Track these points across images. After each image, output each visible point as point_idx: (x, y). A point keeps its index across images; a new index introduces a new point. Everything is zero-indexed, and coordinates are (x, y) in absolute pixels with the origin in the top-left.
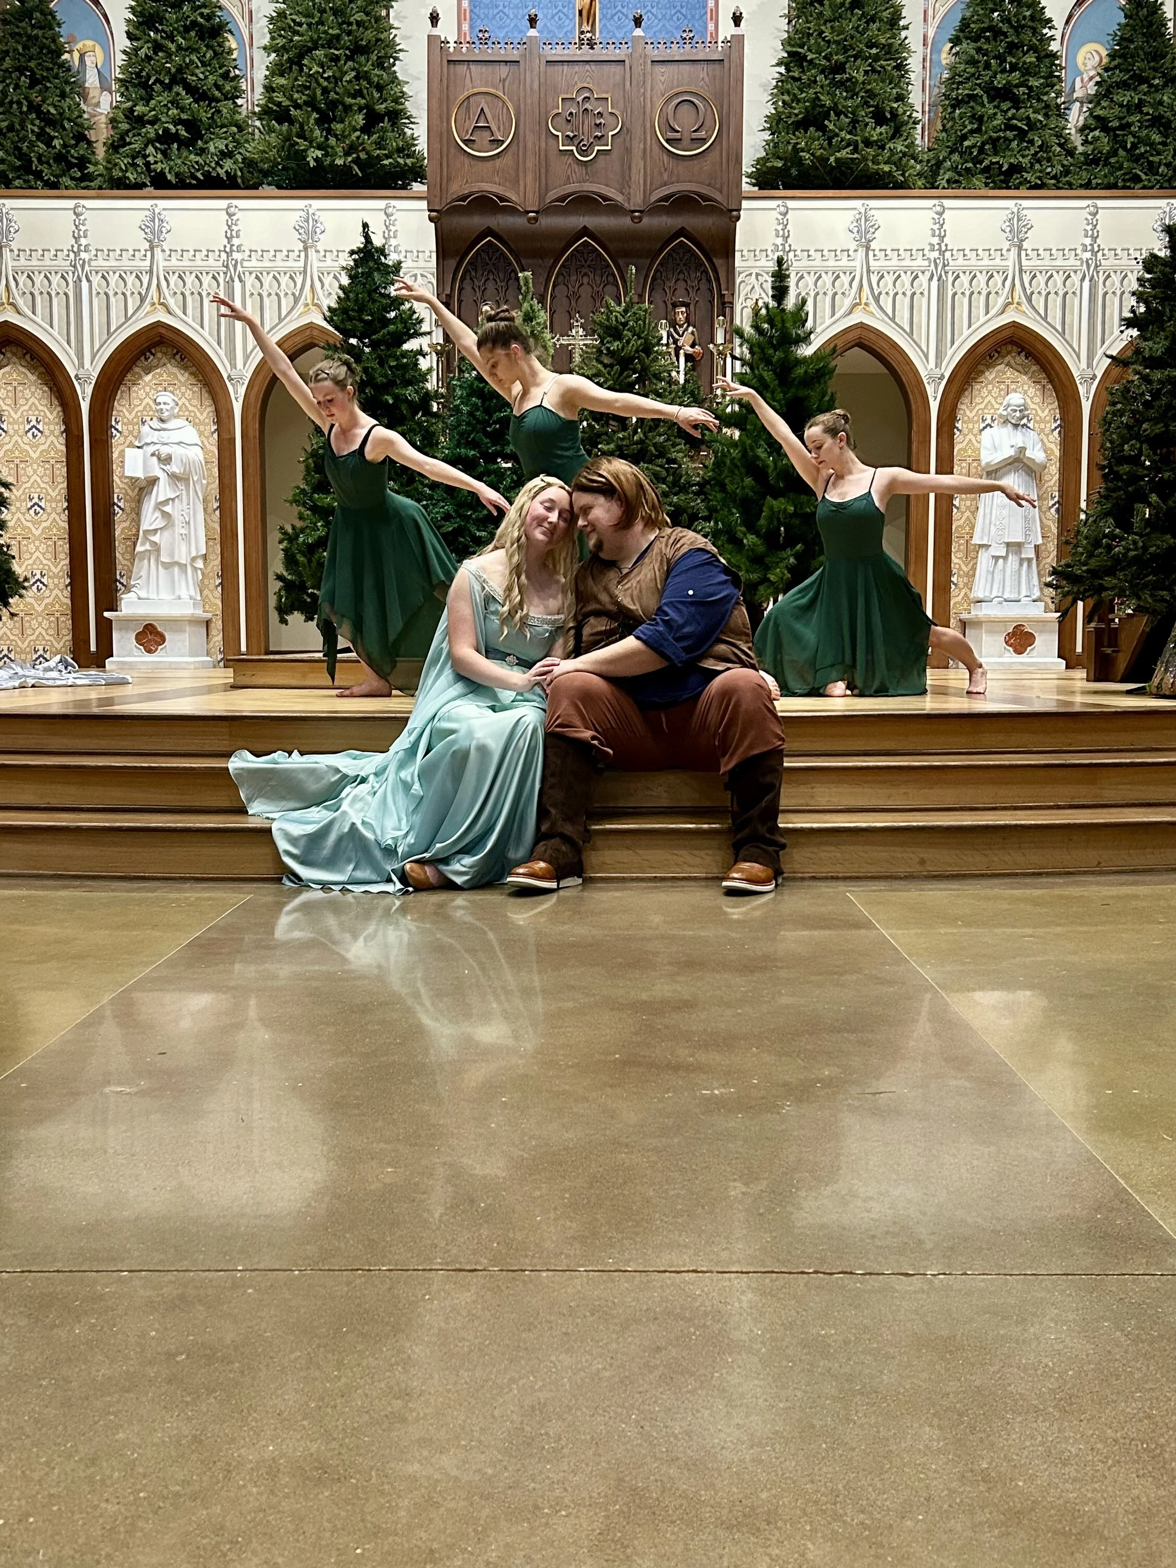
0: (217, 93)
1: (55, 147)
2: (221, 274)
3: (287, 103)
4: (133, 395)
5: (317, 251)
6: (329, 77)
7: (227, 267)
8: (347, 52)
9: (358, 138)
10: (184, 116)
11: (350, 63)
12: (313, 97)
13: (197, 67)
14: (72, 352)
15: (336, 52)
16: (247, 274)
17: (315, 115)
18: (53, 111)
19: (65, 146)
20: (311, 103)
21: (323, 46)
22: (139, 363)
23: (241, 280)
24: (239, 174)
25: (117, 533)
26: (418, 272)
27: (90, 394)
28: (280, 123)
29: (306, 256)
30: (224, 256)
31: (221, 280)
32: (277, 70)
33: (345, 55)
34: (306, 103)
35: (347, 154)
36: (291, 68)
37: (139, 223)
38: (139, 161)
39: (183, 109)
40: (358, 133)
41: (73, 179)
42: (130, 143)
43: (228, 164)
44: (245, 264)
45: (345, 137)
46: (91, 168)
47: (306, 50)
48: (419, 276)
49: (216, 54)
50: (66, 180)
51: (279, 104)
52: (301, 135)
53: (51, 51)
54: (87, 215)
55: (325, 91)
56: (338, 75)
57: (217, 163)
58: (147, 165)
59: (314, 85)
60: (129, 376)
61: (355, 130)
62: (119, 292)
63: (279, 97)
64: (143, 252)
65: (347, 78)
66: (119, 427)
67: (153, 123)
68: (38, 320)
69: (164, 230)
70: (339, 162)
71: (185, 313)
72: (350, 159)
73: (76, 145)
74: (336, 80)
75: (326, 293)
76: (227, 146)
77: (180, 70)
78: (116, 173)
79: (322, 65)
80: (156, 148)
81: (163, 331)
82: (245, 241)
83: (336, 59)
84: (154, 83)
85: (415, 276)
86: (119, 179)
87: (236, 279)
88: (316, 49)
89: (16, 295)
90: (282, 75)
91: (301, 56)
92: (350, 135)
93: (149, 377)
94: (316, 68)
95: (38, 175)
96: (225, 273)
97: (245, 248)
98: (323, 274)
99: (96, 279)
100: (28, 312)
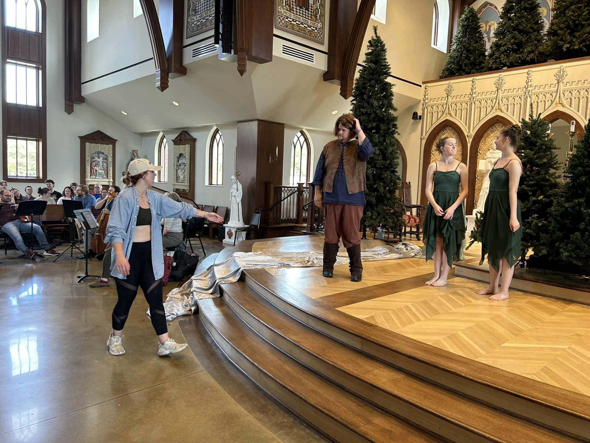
0: (531, 30)
1: (471, 60)
2: (523, 96)
3: (558, 28)
4: (486, 141)
5: (563, 83)
6: (576, 16)
7: (525, 93)
8: (586, 4)
9: (587, 36)
10: (516, 41)
11: (586, 8)
12: (569, 24)
13: (524, 23)
14: (467, 128)
15: (580, 5)
16: (533, 95)
17: (569, 31)
18: (472, 48)
19: (474, 59)
20: (568, 27)
21: (575, 4)
22: (489, 130)
24: (536, 58)
25: (476, 187)
27: (471, 141)
28: (553, 36)
29: (558, 85)
30: (524, 89)
31: (522, 98)
32: (555, 17)
33: (585, 5)
34: (565, 27)
35: (581, 43)
36: (561, 15)
37: (494, 82)
38: (498, 60)
39: (516, 39)
40: (587, 35)
41: (476, 69)
42: (496, 54)
43: (532, 55)
44: (533, 91)
45: (580, 38)
46: (483, 65)
47: (567, 7)
49: (533, 16)
50: (473, 71)
51: (554, 30)
52: (562, 40)
53: (474, 29)
54: (477, 82)
55: (574, 21)
56: (580, 13)
57: (527, 56)
58: (500, 61)
59: (569, 20)
60: (486, 134)
61: (585, 33)
62: (485, 106)
63: (555, 27)
64: (494, 92)
65: (584, 14)
66: (480, 152)
67: (503, 46)
68: (457, 118)
69: (503, 83)
70: (576, 47)
71: (507, 111)
72: (581, 45)
73: (479, 58)
74: (579, 15)
75: (565, 98)
76: (531, 49)
77: (517, 25)
78: (490, 66)
79: (574, 12)
80: (504, 55)
81: (498, 118)
82: (534, 83)
83: (580, 8)
84: (507, 32)
86: (490, 67)
87: (529, 98)
88: (571, 6)
89: (451, 111)
90: (557, 18)
91: (565, 10)
92: (583, 36)
93: (493, 134)
94: (570, 13)
95: (464, 70)
96: (524, 96)
97: (534, 85)
98: (565, 91)
99: (477, 103)
100: (454, 116)
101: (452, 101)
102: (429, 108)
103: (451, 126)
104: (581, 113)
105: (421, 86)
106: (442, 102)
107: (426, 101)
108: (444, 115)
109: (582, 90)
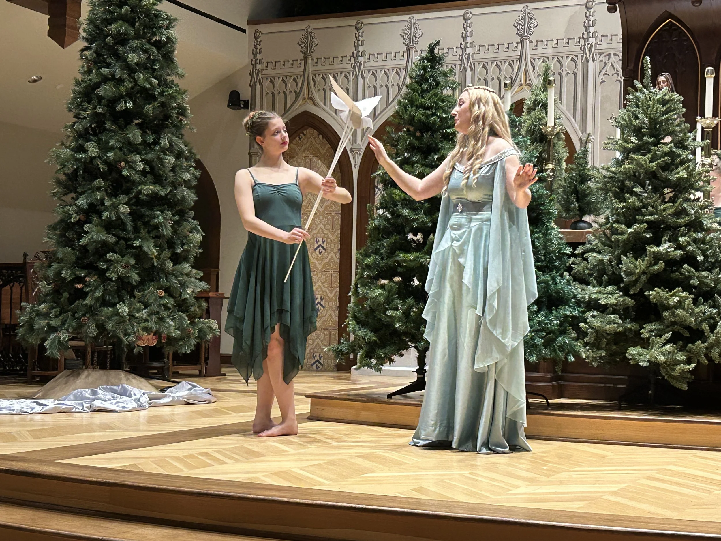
2: (458, 66)
5: (531, 42)
7: (462, 60)
16: (477, 64)
23: (471, 69)
26: (612, 52)
27: (359, 162)
29: (522, 46)
30: (460, 51)
31: (457, 70)
37: (400, 31)
44: (475, 56)
48: (612, 55)
54: (365, 28)
62: (384, 85)
64: (402, 54)
68: (328, 109)
69: (417, 35)
75: (537, 74)
82: (476, 39)
85: (609, 55)
87: (469, 70)
89: (314, 91)
96: (461, 65)
97: (476, 44)
98: (534, 59)
99: (369, 77)
100: (321, 104)
101: (314, 69)
102: (267, 83)
103: (315, 128)
104: (565, 106)
105: (244, 31)
106: (292, 70)
107: (259, 67)
108: (300, 101)
109: (565, 57)
